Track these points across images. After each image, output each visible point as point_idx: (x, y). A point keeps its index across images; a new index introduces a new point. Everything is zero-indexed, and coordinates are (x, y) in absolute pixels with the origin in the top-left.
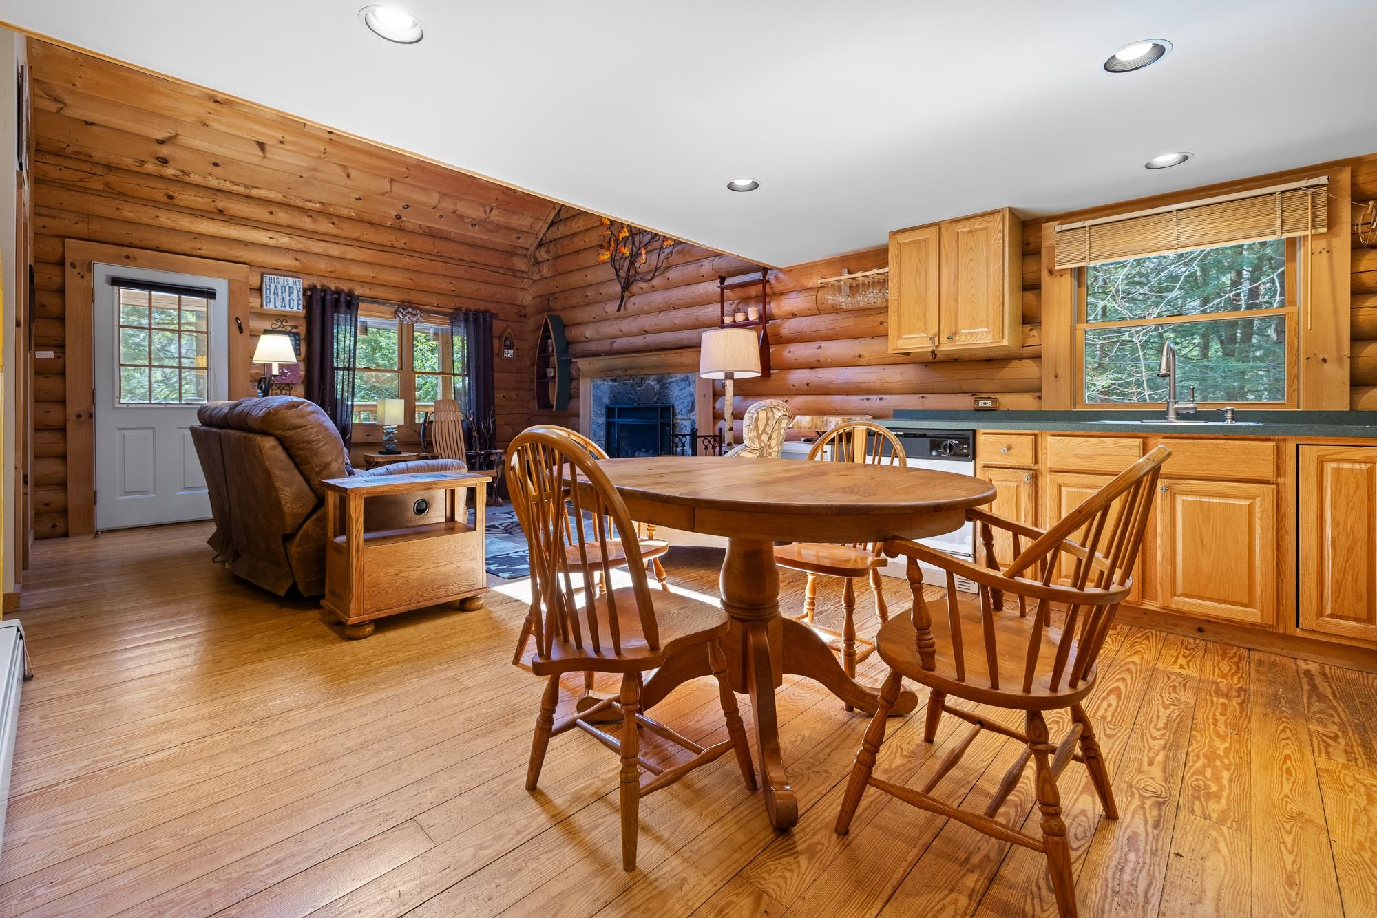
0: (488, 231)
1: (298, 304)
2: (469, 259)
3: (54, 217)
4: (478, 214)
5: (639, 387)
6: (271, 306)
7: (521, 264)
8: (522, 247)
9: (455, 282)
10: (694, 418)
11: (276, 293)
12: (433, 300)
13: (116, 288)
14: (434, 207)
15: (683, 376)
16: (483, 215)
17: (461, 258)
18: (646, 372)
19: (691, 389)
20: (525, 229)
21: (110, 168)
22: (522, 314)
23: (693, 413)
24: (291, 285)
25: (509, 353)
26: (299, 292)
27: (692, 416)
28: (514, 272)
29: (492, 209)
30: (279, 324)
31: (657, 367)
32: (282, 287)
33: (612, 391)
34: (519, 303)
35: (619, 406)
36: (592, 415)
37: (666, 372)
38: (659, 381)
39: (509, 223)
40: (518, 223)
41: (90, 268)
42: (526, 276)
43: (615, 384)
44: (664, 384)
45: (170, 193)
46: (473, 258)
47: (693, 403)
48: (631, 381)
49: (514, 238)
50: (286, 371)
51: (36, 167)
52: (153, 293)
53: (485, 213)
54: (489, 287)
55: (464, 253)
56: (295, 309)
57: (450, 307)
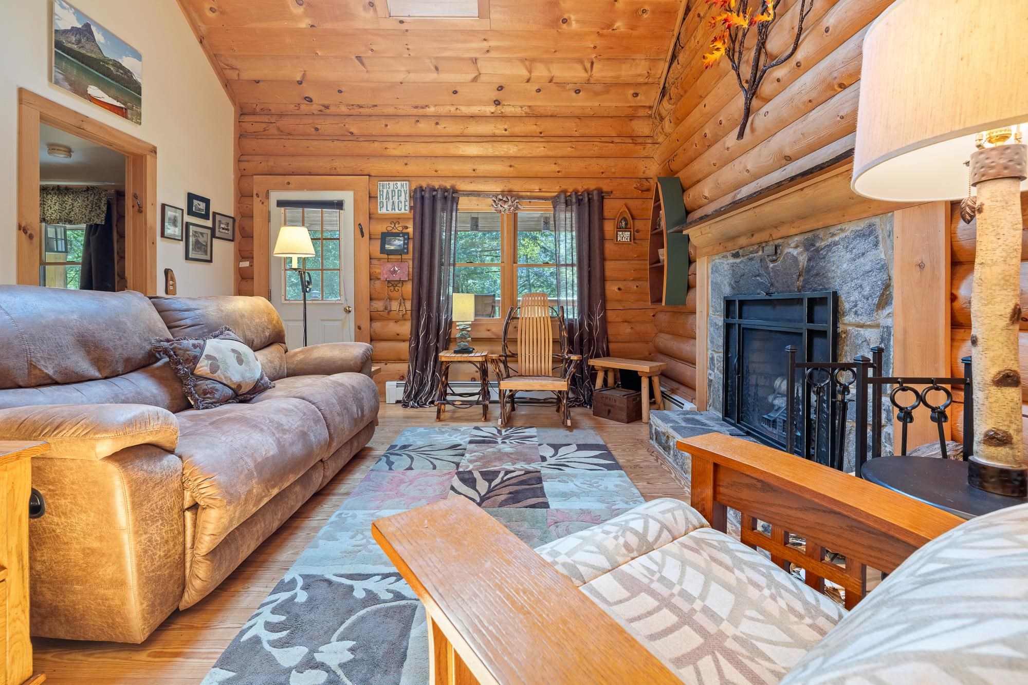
0: (596, 94)
1: (405, 206)
2: (577, 134)
3: (248, 161)
4: (577, 74)
5: (773, 261)
6: (384, 211)
7: (642, 127)
8: (644, 107)
9: (559, 161)
10: (889, 322)
11: (387, 198)
12: (535, 186)
13: (282, 209)
14: (528, 81)
15: (861, 225)
16: (583, 75)
17: (568, 133)
18: (784, 231)
19: (881, 253)
20: (642, 80)
21: (281, 115)
22: (644, 188)
23: (887, 310)
24: (399, 188)
25: (625, 236)
26: (405, 194)
27: (883, 318)
28: (634, 138)
29: (592, 64)
30: (393, 226)
31: (802, 217)
32: (392, 191)
33: (734, 274)
34: (641, 175)
35: (742, 298)
36: (711, 312)
37: (820, 225)
38: (809, 245)
39: (618, 77)
40: (631, 73)
41: (267, 197)
42: (650, 141)
43: (738, 260)
44: (818, 250)
45: (317, 126)
46: (582, 131)
47: (887, 286)
48: (760, 253)
49: (630, 97)
50: (396, 269)
51: (240, 126)
52: (306, 209)
53: (586, 70)
54: (602, 162)
55: (571, 127)
56: (403, 211)
57: (553, 189)
